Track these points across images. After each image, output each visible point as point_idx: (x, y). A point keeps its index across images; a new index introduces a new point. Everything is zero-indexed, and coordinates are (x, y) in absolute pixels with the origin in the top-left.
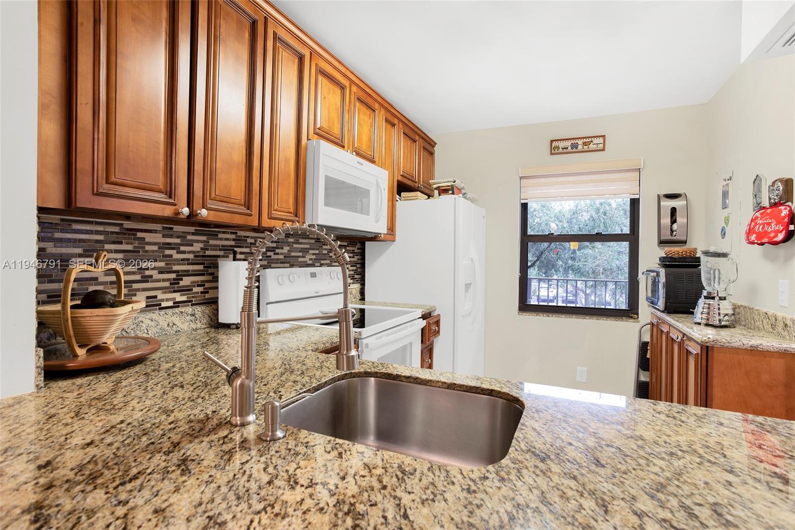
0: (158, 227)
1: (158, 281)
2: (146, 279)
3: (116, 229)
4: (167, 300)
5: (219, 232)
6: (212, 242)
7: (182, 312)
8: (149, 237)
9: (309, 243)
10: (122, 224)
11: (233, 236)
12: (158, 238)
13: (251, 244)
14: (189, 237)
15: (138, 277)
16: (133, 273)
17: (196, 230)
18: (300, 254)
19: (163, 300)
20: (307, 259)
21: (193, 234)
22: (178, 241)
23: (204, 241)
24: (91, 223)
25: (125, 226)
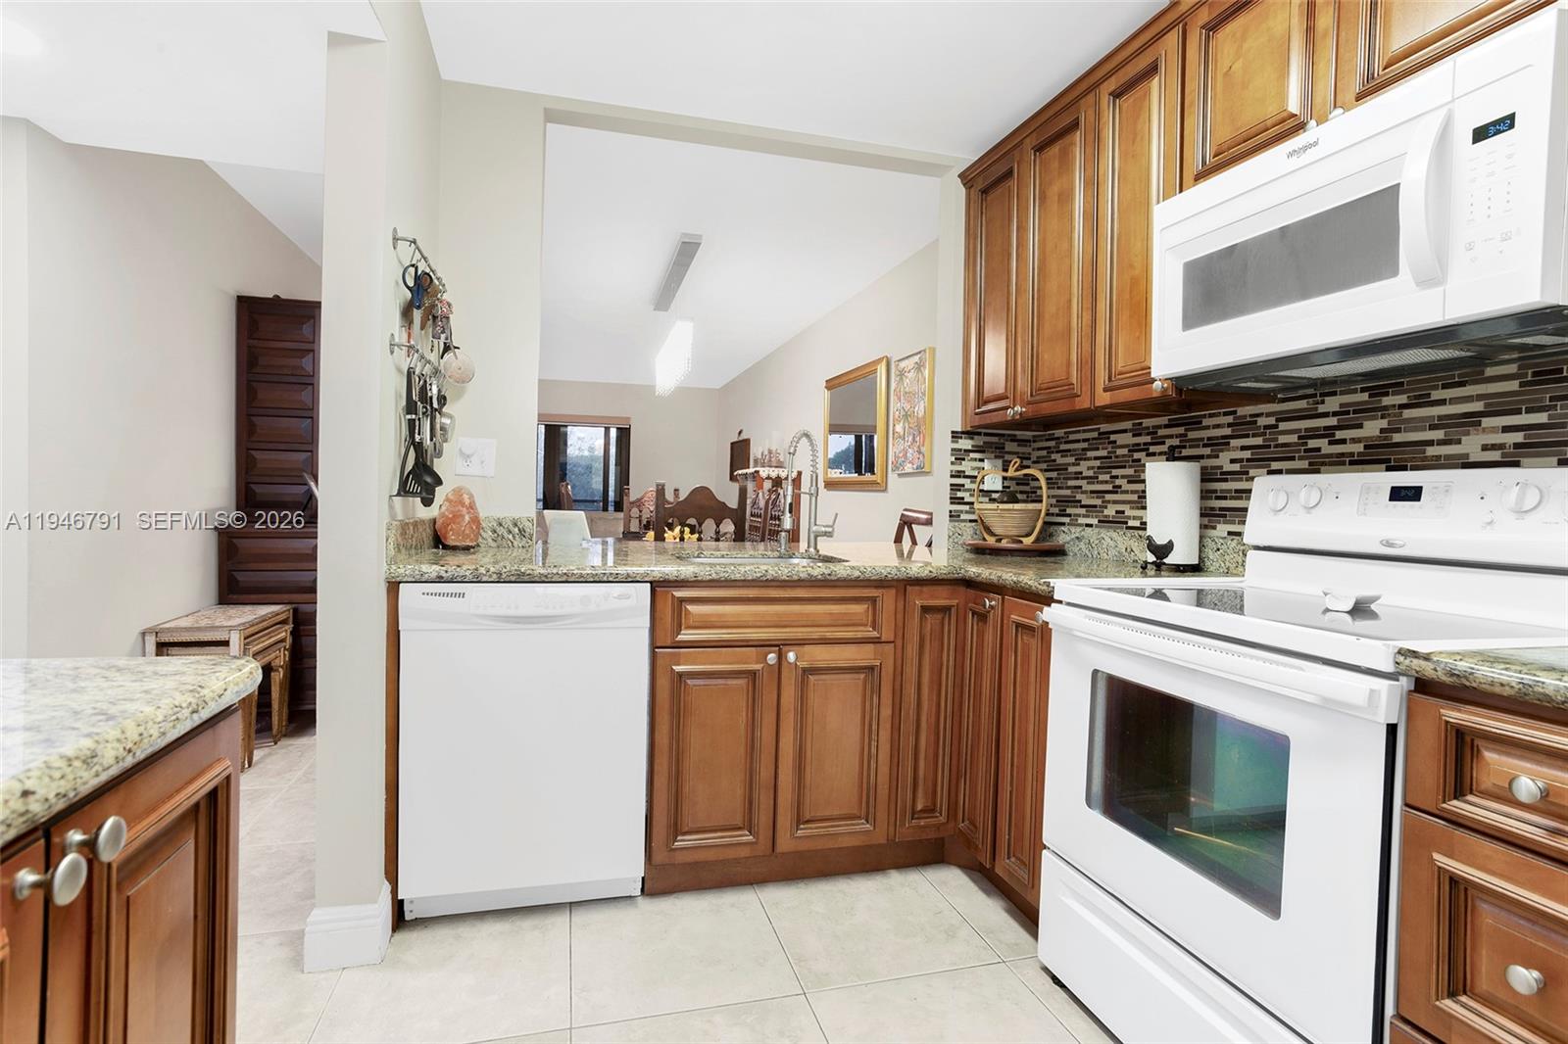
0: (1128, 425)
1: (1126, 492)
2: (1116, 490)
3: (1095, 434)
4: (1135, 518)
5: (1204, 416)
6: (1192, 435)
7: (1141, 537)
8: (1121, 439)
9: (1480, 397)
10: (1099, 429)
11: (1230, 419)
12: (1127, 439)
13: (1266, 427)
14: (1161, 432)
15: (1109, 487)
16: (1106, 482)
17: (1169, 420)
18: (1439, 434)
19: (1129, 517)
20: (1471, 445)
21: (1166, 426)
22: (1148, 439)
23: (1181, 435)
24: (1079, 432)
25: (1101, 430)
